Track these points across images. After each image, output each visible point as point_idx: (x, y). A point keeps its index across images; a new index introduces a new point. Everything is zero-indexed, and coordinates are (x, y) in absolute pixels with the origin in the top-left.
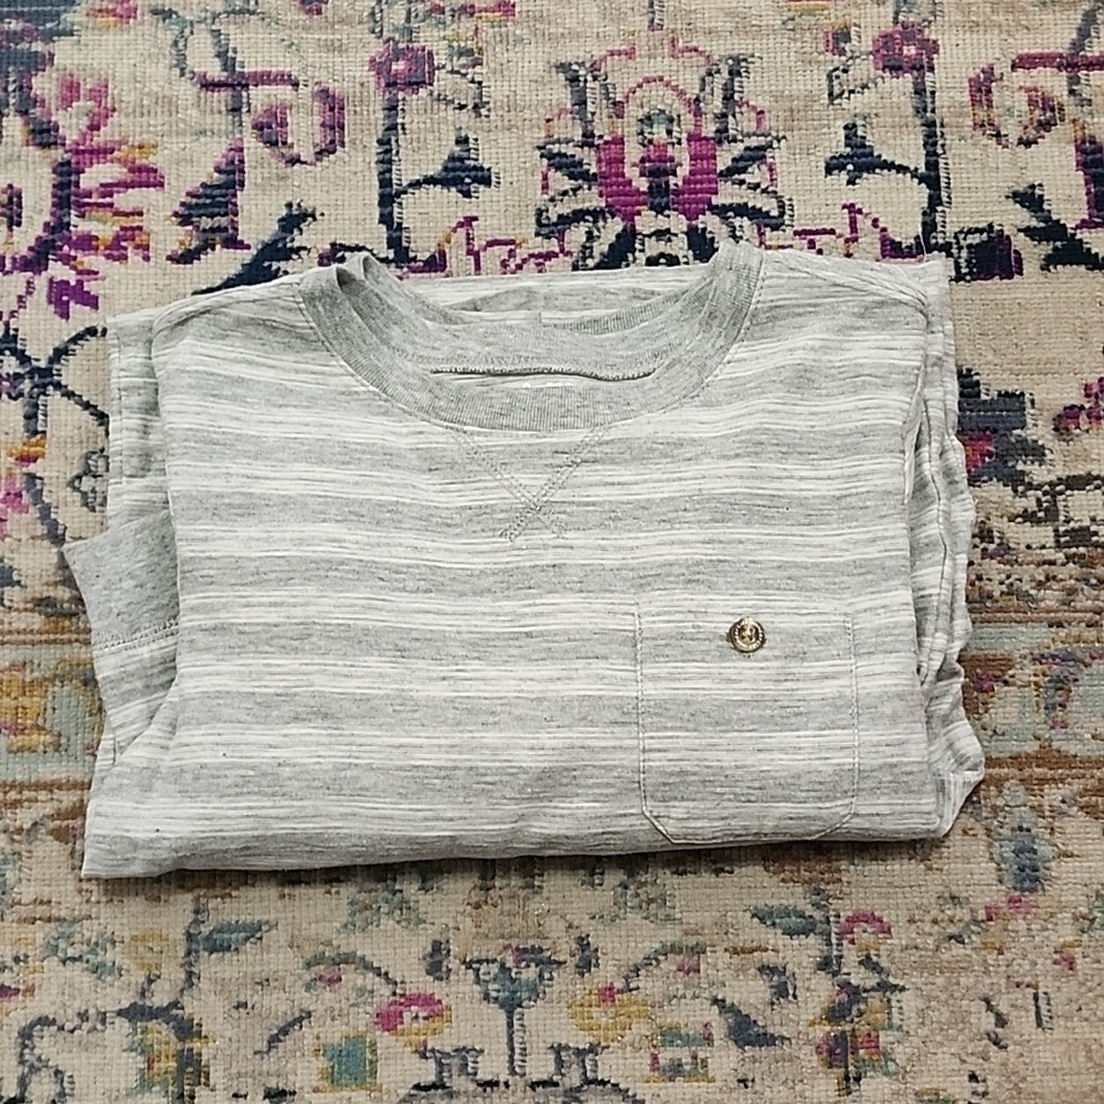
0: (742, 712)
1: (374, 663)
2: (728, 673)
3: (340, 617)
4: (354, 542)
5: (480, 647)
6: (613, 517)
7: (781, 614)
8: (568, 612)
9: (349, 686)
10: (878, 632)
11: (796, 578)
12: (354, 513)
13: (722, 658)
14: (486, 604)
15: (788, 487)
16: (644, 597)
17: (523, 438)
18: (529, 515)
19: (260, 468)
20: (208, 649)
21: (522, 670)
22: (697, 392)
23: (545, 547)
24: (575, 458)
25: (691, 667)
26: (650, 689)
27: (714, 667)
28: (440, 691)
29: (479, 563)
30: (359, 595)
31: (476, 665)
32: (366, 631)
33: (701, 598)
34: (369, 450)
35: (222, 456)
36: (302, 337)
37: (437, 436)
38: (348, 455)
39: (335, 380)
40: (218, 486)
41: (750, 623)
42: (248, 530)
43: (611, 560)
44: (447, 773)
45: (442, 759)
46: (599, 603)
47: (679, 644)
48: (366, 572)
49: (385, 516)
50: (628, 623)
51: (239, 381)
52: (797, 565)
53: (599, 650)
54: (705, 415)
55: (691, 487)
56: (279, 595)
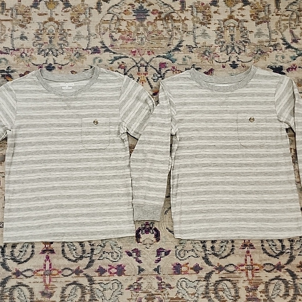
0: (251, 129)
1: (203, 123)
2: (249, 124)
3: (198, 118)
4: (199, 108)
5: (217, 121)
6: (234, 104)
7: (257, 117)
8: (228, 116)
9: (200, 126)
10: (269, 119)
11: (259, 112)
12: (199, 104)
13: (248, 122)
14: (217, 115)
15: (258, 100)
16: (238, 115)
17: (222, 93)
18: (223, 103)
19: (186, 98)
20: (181, 122)
21: (222, 124)
22: (246, 86)
23: (225, 108)
24: (228, 96)
25: (244, 124)
26: (239, 126)
27: (247, 124)
28: (212, 127)
29: (216, 109)
30: (200, 115)
31: (216, 123)
32: (201, 119)
33: (246, 114)
34: (200, 95)
35: (181, 97)
36: (189, 79)
37: (209, 92)
38: (198, 96)
39: (194, 84)
40: (181, 101)
41: (252, 118)
42: (185, 107)
43: (234, 109)
44: (213, 137)
45: (213, 135)
46: (232, 115)
47: (243, 121)
48: (201, 112)
49: (203, 104)
50: (236, 118)
51: (181, 86)
52: (259, 110)
53: (232, 121)
54: (247, 89)
55: (244, 100)
56: (190, 115)
